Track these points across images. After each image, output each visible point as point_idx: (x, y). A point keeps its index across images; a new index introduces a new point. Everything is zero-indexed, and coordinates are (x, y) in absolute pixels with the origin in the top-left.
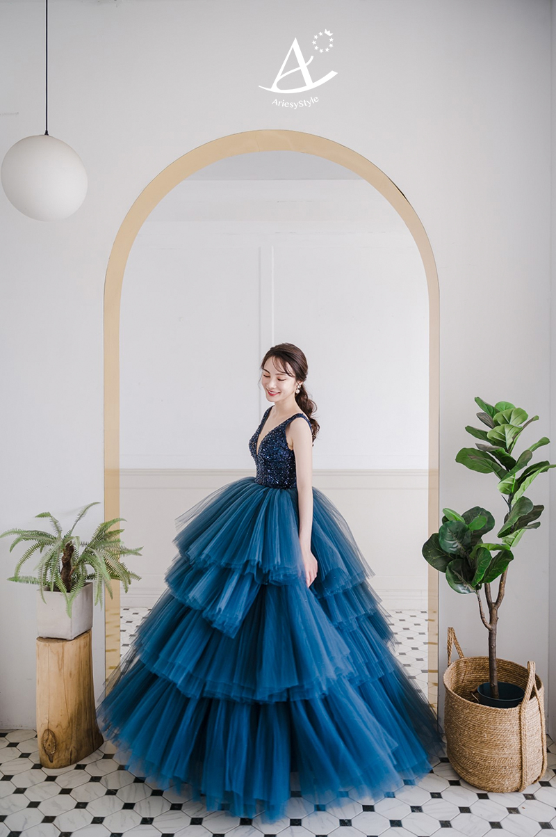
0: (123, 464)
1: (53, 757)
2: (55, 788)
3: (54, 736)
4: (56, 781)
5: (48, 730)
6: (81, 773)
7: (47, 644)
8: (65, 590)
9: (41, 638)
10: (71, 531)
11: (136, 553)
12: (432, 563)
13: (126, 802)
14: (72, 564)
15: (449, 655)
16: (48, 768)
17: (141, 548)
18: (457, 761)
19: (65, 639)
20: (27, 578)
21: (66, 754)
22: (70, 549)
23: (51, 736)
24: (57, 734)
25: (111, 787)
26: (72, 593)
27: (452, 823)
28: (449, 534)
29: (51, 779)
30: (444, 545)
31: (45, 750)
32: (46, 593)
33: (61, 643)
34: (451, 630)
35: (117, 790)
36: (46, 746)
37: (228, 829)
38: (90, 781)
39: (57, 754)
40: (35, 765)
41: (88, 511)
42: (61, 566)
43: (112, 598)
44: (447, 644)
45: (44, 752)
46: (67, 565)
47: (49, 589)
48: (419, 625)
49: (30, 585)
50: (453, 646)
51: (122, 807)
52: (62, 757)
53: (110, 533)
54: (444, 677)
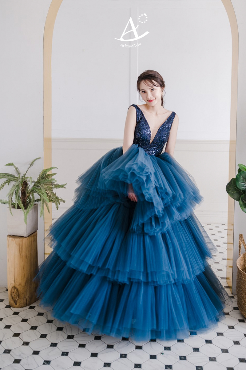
0: (54, 135)
1: (17, 302)
2: (18, 318)
3: (17, 290)
4: (19, 314)
5: (14, 287)
6: (32, 311)
7: (13, 239)
8: (24, 208)
9: (9, 236)
10: (25, 174)
11: (62, 186)
12: (231, 195)
13: (58, 327)
14: (26, 193)
15: (240, 250)
16: (14, 307)
17: (65, 185)
18: (243, 309)
19: (23, 237)
20: (2, 200)
21: (24, 300)
22: (25, 184)
23: (15, 290)
24: (19, 290)
25: (49, 319)
26: (27, 210)
27: (240, 342)
28: (241, 178)
29: (16, 313)
30: (239, 185)
31: (12, 298)
32: (13, 210)
33: (21, 239)
34: (241, 235)
35: (53, 320)
36: (13, 295)
37: (115, 342)
38: (38, 315)
39: (19, 300)
40: (7, 306)
41: (35, 162)
42: (21, 194)
43: (49, 213)
44: (238, 244)
45: (12, 299)
46: (24, 193)
47: (14, 207)
48: (221, 232)
49: (3, 205)
50: (242, 245)
51: (56, 329)
52: (22, 302)
53: (49, 175)
54: (237, 262)
